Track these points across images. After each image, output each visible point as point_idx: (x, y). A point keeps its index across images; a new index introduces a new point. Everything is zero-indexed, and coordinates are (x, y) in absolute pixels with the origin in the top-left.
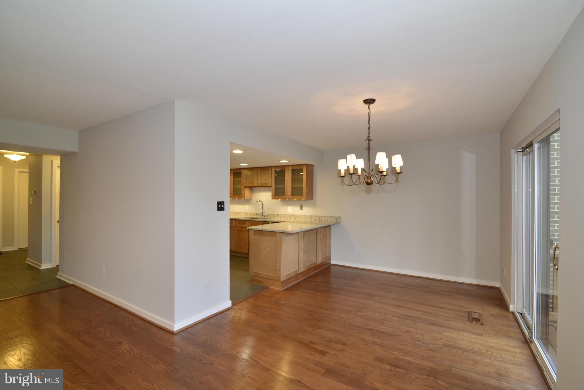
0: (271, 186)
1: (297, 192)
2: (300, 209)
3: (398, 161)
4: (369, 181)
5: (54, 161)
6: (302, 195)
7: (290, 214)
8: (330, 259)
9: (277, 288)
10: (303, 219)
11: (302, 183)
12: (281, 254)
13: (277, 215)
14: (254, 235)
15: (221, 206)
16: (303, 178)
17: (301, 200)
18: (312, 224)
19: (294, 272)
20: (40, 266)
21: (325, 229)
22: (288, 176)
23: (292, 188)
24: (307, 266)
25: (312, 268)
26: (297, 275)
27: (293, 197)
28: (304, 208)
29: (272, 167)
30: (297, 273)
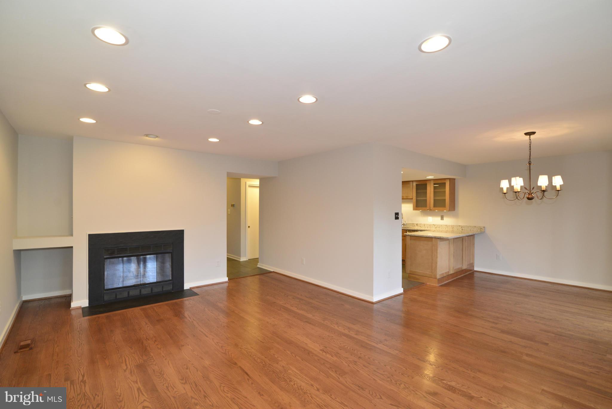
0: (412, 199)
1: (439, 204)
2: (441, 220)
3: (558, 181)
4: (530, 196)
5: (247, 182)
6: (445, 206)
7: (430, 224)
8: (474, 266)
9: (433, 284)
10: (444, 229)
11: (445, 196)
12: (437, 256)
13: (417, 224)
14: (410, 240)
15: (397, 216)
16: (445, 191)
17: (443, 211)
18: (453, 233)
19: (446, 273)
20: (240, 259)
21: (469, 237)
22: (430, 189)
23: (434, 200)
24: (456, 269)
25: (459, 272)
26: (449, 276)
27: (434, 208)
28: (445, 218)
29: (413, 181)
30: (448, 274)
